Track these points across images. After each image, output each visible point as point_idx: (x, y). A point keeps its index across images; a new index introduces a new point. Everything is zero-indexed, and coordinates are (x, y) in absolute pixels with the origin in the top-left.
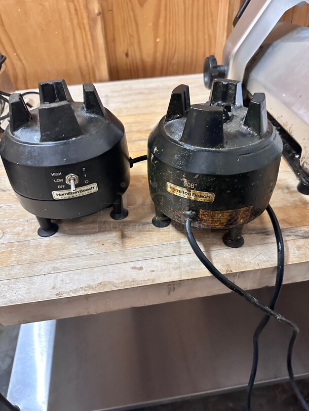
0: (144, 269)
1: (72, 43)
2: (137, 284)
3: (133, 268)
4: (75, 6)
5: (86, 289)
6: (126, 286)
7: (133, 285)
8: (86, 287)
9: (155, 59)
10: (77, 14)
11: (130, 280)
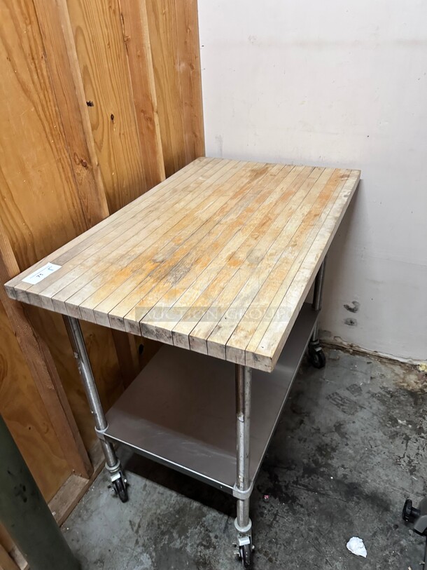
1: (63, 196)
4: (62, 165)
9: (114, 189)
10: (64, 171)
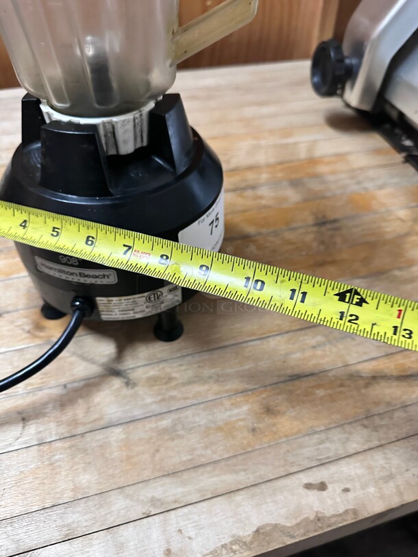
0: (330, 487)
2: (329, 526)
3: (308, 486)
5: (234, 547)
6: (308, 531)
7: (321, 528)
8: (231, 543)
11: (312, 517)
